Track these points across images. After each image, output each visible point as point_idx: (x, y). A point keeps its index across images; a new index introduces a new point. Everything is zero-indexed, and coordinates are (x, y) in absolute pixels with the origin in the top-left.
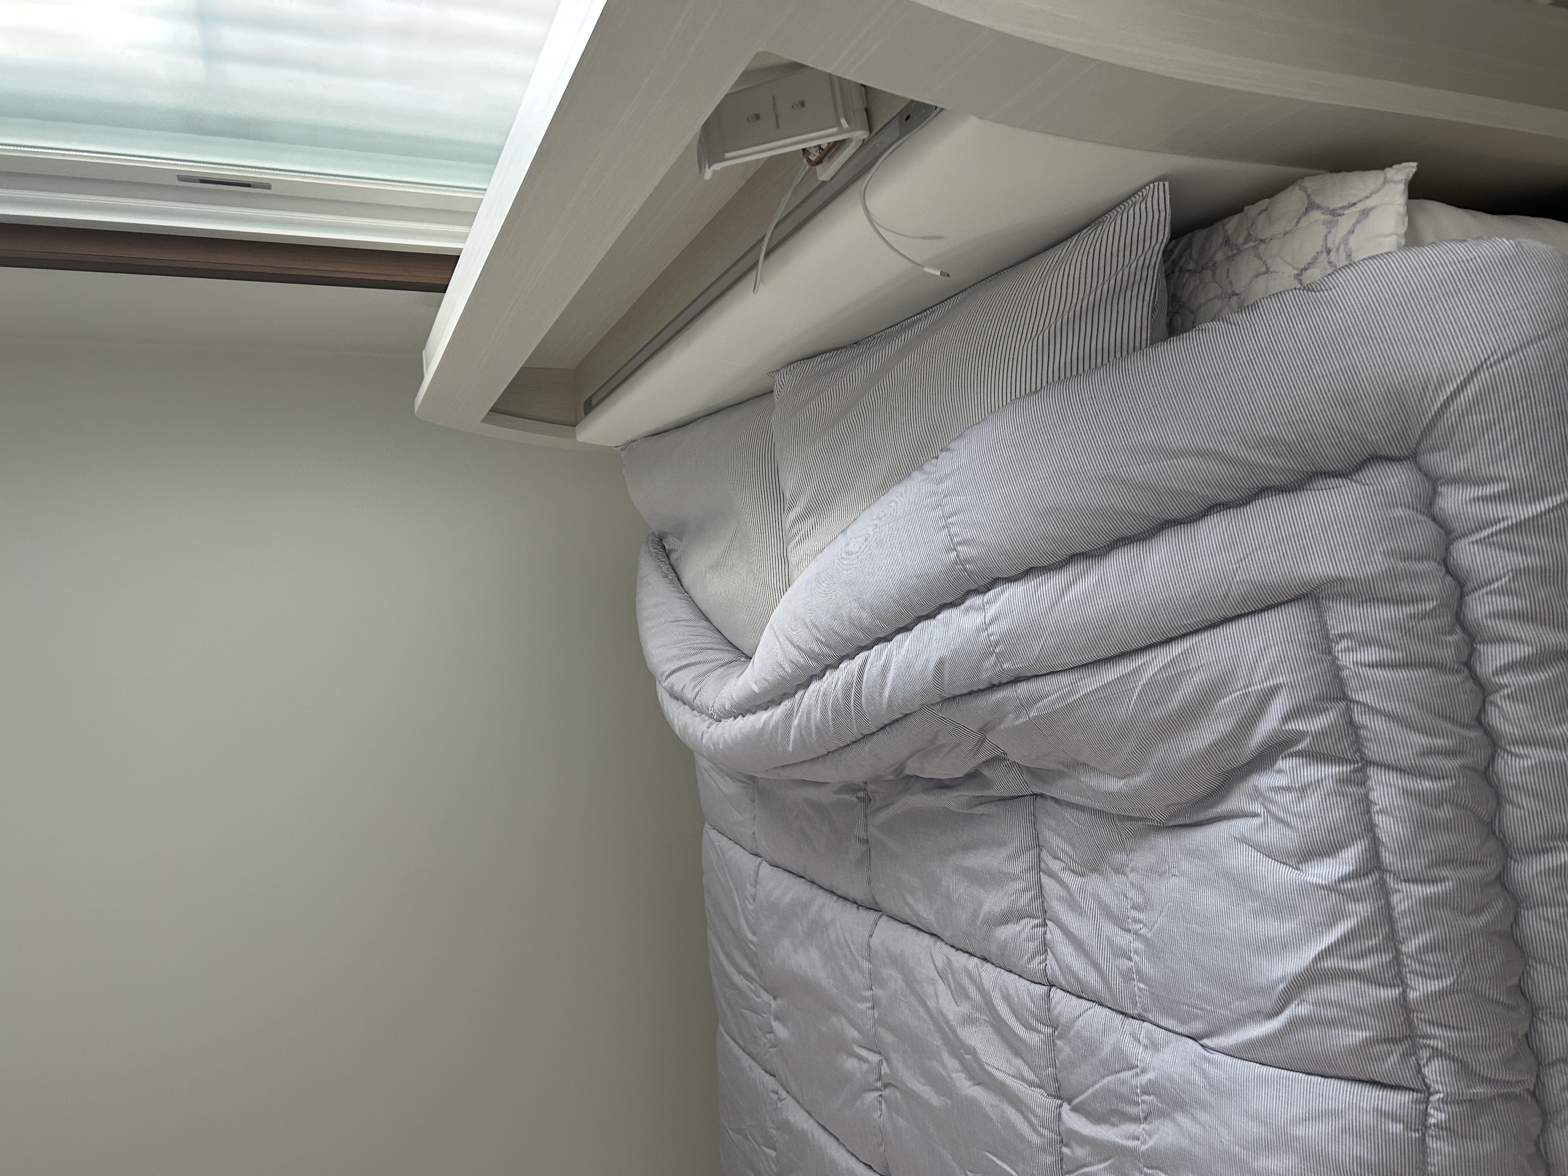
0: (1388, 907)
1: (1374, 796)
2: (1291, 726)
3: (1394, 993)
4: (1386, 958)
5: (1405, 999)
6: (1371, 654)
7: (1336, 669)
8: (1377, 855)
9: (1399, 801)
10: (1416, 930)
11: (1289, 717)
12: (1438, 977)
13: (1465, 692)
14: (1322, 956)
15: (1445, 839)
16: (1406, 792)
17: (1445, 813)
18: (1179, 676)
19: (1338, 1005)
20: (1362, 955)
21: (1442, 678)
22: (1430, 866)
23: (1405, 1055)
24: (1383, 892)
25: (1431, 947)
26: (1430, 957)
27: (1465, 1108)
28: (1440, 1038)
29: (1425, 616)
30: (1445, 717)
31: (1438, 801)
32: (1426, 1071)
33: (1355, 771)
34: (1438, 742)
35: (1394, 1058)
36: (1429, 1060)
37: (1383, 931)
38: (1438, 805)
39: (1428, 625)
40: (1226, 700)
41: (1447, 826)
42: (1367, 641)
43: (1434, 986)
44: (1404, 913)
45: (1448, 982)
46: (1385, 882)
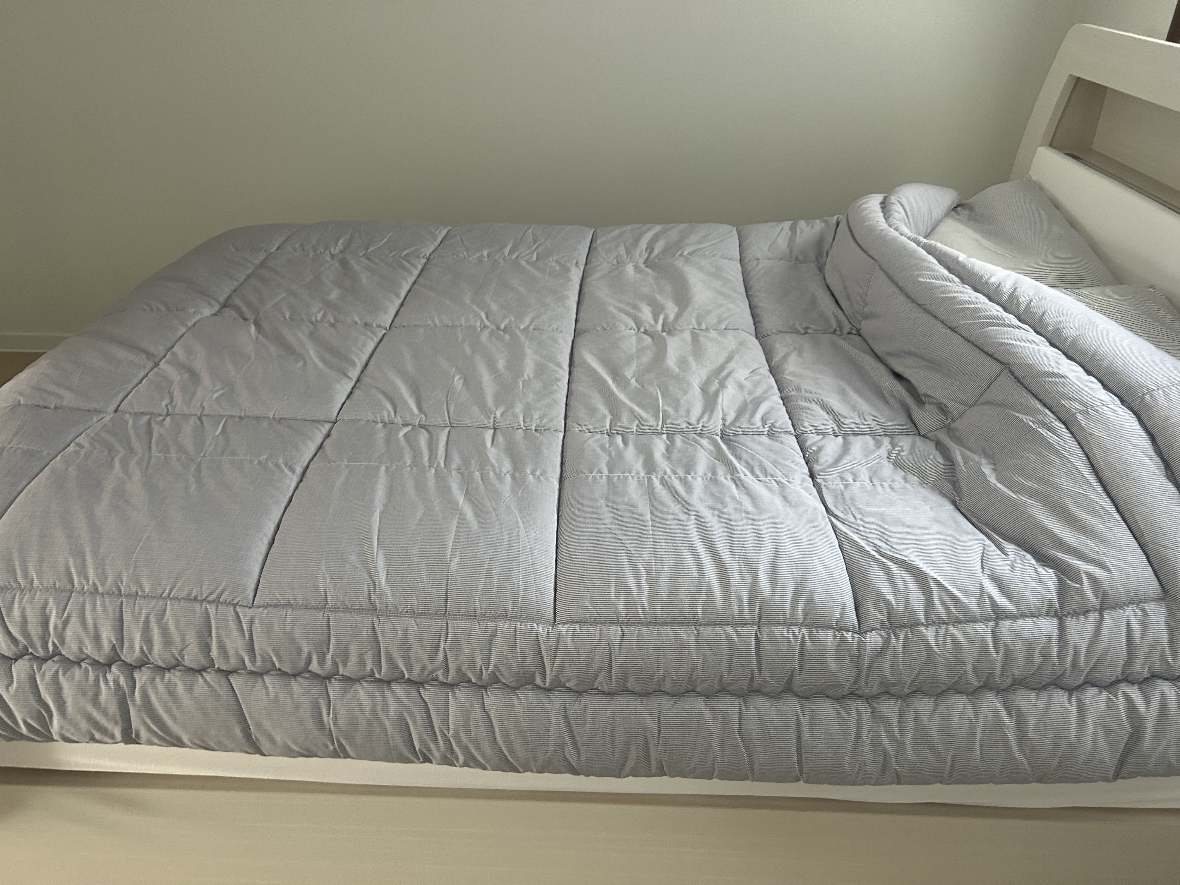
0: (975, 621)
1: (1042, 620)
2: (1084, 578)
3: (923, 620)
4: (944, 616)
5: (918, 625)
6: (1136, 626)
7: (1122, 606)
8: (1006, 618)
9: (1044, 632)
10: (965, 634)
11: (1089, 575)
12: (938, 644)
13: (1111, 675)
14: (936, 581)
15: (1021, 656)
16: (1050, 638)
17: (1037, 658)
18: (1100, 516)
19: (907, 589)
20: (943, 604)
21: (1121, 663)
22: (1006, 646)
23: (882, 622)
24: (985, 619)
25: (955, 642)
26: (949, 640)
27: (856, 652)
28: (898, 643)
29: (1163, 657)
30: (1097, 662)
31: (1046, 656)
32: (874, 633)
33: (1056, 611)
34: (1082, 658)
35: (880, 616)
36: (881, 635)
37: (961, 616)
38: (1042, 654)
39: (1156, 658)
40: (1089, 542)
41: (1029, 657)
42: (1144, 625)
43: (932, 641)
44: (974, 628)
45: (935, 649)
46: (990, 621)
